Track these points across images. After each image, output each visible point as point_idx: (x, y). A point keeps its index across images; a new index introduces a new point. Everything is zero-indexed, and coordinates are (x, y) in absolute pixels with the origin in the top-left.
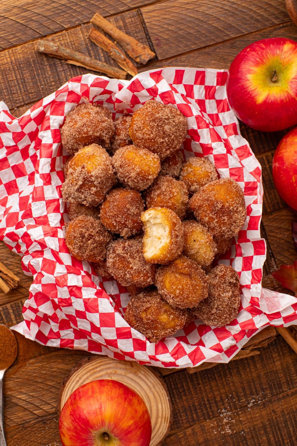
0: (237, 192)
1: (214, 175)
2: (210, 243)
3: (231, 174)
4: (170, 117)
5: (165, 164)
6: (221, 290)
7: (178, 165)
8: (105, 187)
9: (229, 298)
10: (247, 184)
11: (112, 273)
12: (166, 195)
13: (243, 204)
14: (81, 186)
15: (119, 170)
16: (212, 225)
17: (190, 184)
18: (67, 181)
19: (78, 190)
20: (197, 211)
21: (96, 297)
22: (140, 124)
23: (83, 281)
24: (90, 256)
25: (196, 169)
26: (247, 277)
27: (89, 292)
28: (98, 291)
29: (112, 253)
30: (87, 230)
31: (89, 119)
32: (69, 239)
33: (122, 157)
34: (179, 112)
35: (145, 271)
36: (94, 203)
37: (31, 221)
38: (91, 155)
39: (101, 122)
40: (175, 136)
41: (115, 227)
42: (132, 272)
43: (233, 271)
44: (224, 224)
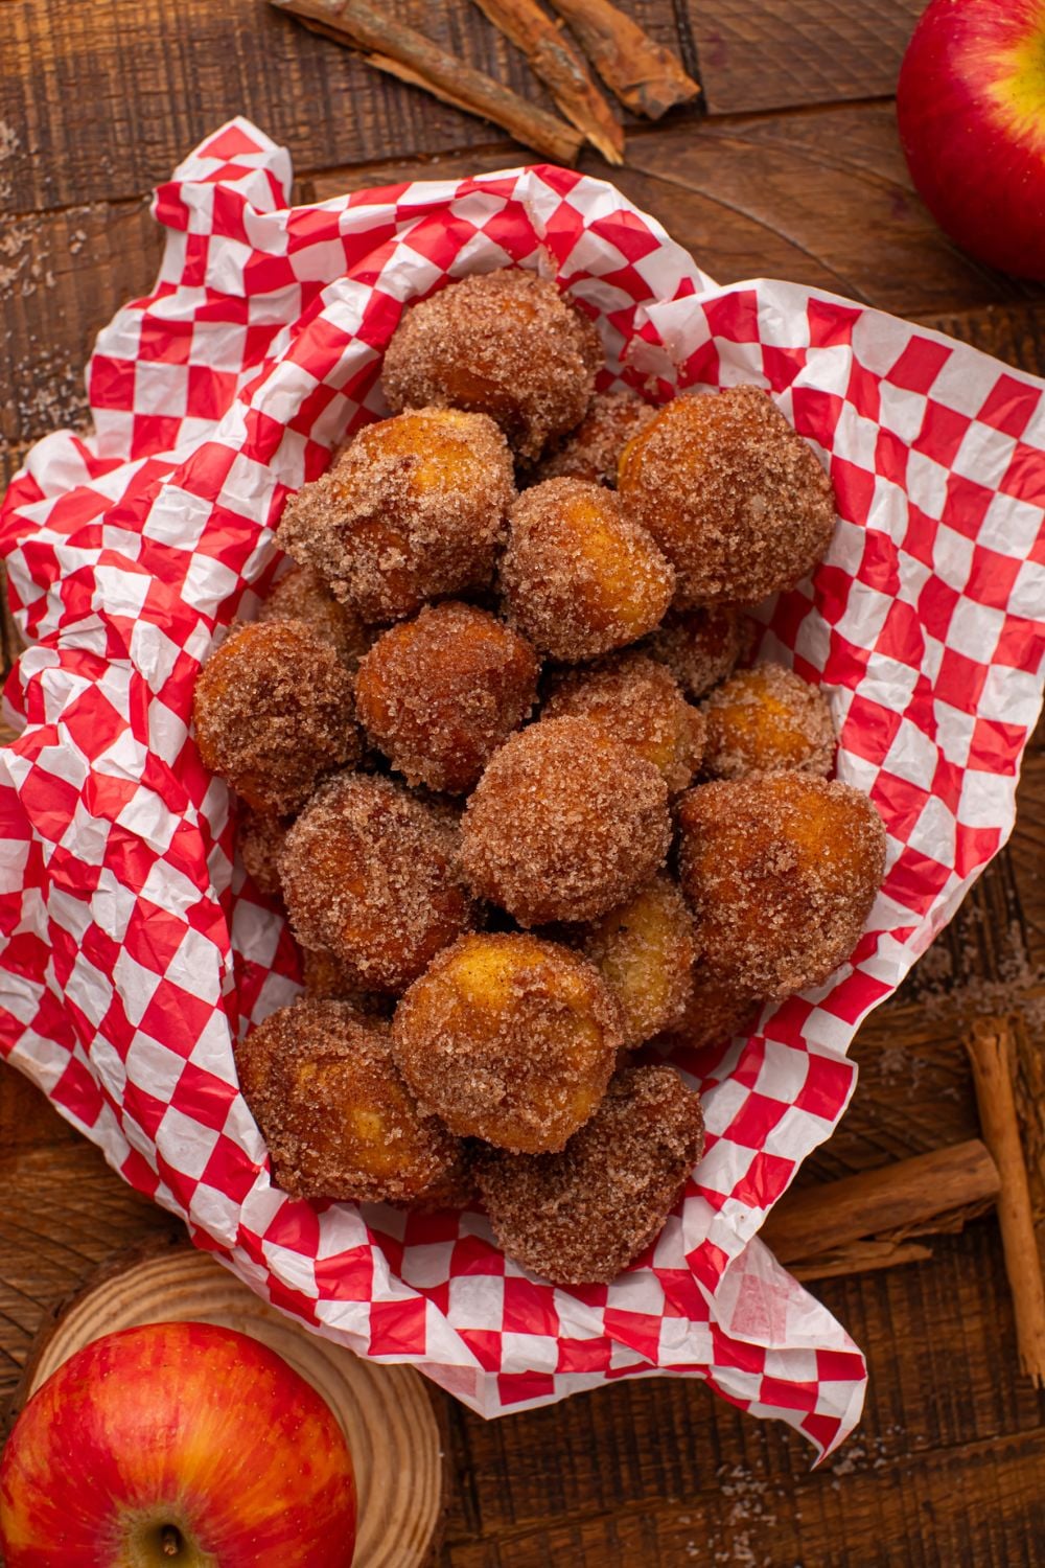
0: (867, 854)
1: (820, 762)
2: (674, 973)
3: (877, 793)
4: (791, 477)
5: (680, 629)
6: (619, 1153)
7: (718, 662)
8: (436, 574)
9: (627, 1196)
10: (912, 856)
11: (287, 873)
12: (623, 722)
13: (863, 910)
14: (363, 523)
15: (519, 538)
16: (720, 914)
17: (723, 743)
18: (325, 479)
19: (344, 532)
20: (695, 838)
21: (185, 919)
22: (675, 440)
23: (174, 839)
24: (251, 771)
25: (771, 707)
26: (727, 1166)
27: (174, 891)
28: (206, 904)
29: (331, 806)
30: (294, 679)
31: (519, 327)
32: (215, 674)
33: (554, 504)
34: (825, 483)
35: (400, 931)
36: (370, 605)
37: (129, 543)
38: (454, 441)
39: (555, 359)
40: (768, 549)
41: (388, 722)
42: (355, 908)
43: (695, 1113)
44: (764, 931)
